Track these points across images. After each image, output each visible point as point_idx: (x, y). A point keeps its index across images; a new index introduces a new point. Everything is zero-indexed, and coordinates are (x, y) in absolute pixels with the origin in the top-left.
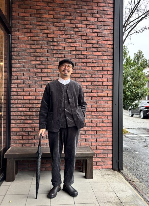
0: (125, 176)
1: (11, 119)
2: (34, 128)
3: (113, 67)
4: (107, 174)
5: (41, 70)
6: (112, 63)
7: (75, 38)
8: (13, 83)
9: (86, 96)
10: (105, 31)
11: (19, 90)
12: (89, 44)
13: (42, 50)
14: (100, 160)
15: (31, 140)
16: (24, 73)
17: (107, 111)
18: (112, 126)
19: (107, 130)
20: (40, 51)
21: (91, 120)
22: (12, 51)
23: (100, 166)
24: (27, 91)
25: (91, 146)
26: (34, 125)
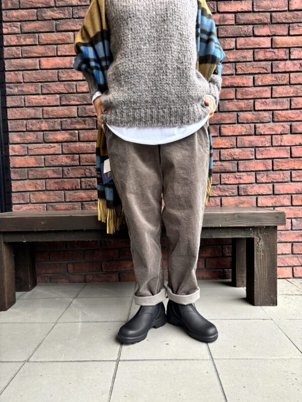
1: (10, 130)
2: (77, 156)
8: (9, 20)
11: (24, 39)
15: (71, 192)
21: (253, 125)
23: (288, 268)
24: (48, 42)
26: (75, 148)
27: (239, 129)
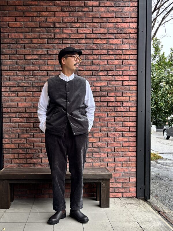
0: (153, 206)
1: (4, 132)
2: (33, 144)
3: (137, 60)
4: (129, 203)
5: (40, 66)
6: (136, 54)
7: (84, 21)
8: (4, 85)
9: (100, 101)
10: (126, 9)
11: (11, 95)
12: (103, 29)
13: (39, 40)
14: (120, 185)
15: (29, 159)
16: (18, 72)
17: (129, 121)
18: (135, 141)
19: (129, 147)
20: (38, 41)
21: (106, 133)
23: (120, 193)
24: (22, 96)
25: (107, 168)
26: (32, 140)
27: (101, 134)
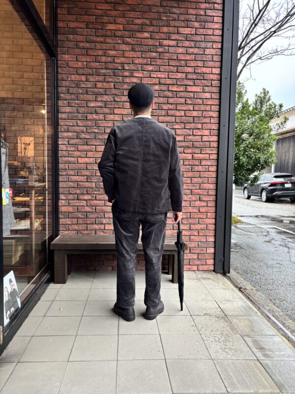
1: (60, 193)
2: (94, 207)
3: (219, 112)
4: (206, 278)
5: (105, 116)
6: (218, 104)
7: (158, 64)
8: (62, 137)
10: (208, 51)
11: (70, 148)
12: (180, 74)
13: (105, 84)
14: (195, 257)
15: (90, 225)
16: (78, 122)
17: (208, 183)
18: (214, 206)
19: (207, 213)
20: (103, 85)
22: (58, 86)
23: (195, 266)
24: (82, 150)
26: (94, 203)
